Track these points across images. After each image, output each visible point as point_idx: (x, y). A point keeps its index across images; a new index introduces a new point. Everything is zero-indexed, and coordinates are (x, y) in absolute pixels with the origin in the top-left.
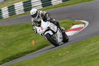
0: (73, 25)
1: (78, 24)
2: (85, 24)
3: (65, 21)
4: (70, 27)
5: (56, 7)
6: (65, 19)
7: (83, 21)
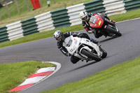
0: (39, 68)
1: (46, 67)
2: (55, 66)
3: (28, 62)
4: (35, 71)
5: (15, 44)
6: (27, 60)
7: (53, 63)
